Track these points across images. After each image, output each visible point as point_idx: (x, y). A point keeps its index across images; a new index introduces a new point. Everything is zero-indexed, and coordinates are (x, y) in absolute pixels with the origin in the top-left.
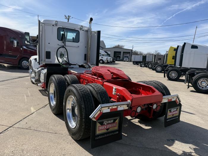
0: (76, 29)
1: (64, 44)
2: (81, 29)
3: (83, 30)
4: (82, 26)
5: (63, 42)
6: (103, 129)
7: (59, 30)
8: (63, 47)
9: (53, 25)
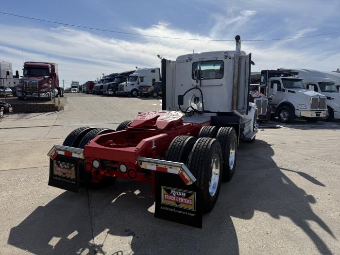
0: (219, 59)
1: (199, 84)
2: (226, 57)
3: (230, 58)
4: (226, 52)
5: (197, 82)
6: (59, 171)
7: (195, 65)
8: (196, 88)
9: (187, 61)
